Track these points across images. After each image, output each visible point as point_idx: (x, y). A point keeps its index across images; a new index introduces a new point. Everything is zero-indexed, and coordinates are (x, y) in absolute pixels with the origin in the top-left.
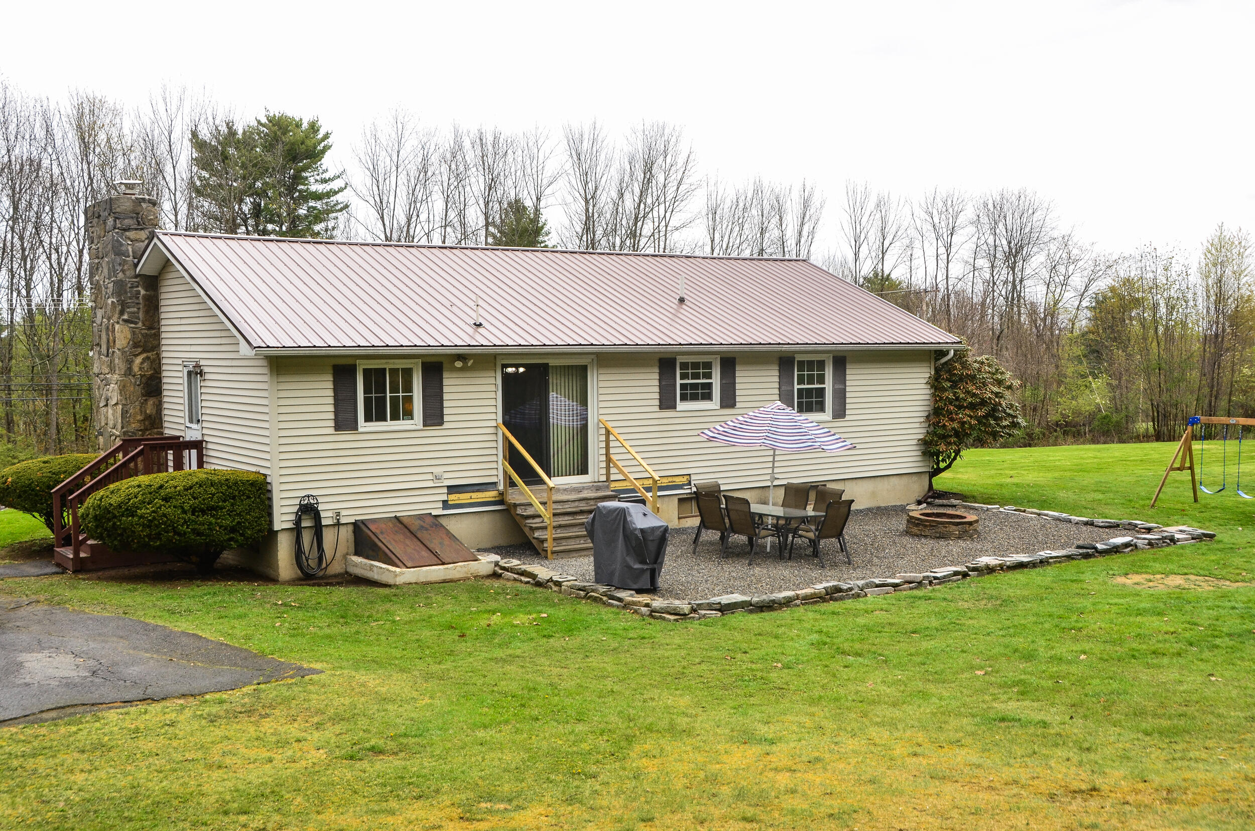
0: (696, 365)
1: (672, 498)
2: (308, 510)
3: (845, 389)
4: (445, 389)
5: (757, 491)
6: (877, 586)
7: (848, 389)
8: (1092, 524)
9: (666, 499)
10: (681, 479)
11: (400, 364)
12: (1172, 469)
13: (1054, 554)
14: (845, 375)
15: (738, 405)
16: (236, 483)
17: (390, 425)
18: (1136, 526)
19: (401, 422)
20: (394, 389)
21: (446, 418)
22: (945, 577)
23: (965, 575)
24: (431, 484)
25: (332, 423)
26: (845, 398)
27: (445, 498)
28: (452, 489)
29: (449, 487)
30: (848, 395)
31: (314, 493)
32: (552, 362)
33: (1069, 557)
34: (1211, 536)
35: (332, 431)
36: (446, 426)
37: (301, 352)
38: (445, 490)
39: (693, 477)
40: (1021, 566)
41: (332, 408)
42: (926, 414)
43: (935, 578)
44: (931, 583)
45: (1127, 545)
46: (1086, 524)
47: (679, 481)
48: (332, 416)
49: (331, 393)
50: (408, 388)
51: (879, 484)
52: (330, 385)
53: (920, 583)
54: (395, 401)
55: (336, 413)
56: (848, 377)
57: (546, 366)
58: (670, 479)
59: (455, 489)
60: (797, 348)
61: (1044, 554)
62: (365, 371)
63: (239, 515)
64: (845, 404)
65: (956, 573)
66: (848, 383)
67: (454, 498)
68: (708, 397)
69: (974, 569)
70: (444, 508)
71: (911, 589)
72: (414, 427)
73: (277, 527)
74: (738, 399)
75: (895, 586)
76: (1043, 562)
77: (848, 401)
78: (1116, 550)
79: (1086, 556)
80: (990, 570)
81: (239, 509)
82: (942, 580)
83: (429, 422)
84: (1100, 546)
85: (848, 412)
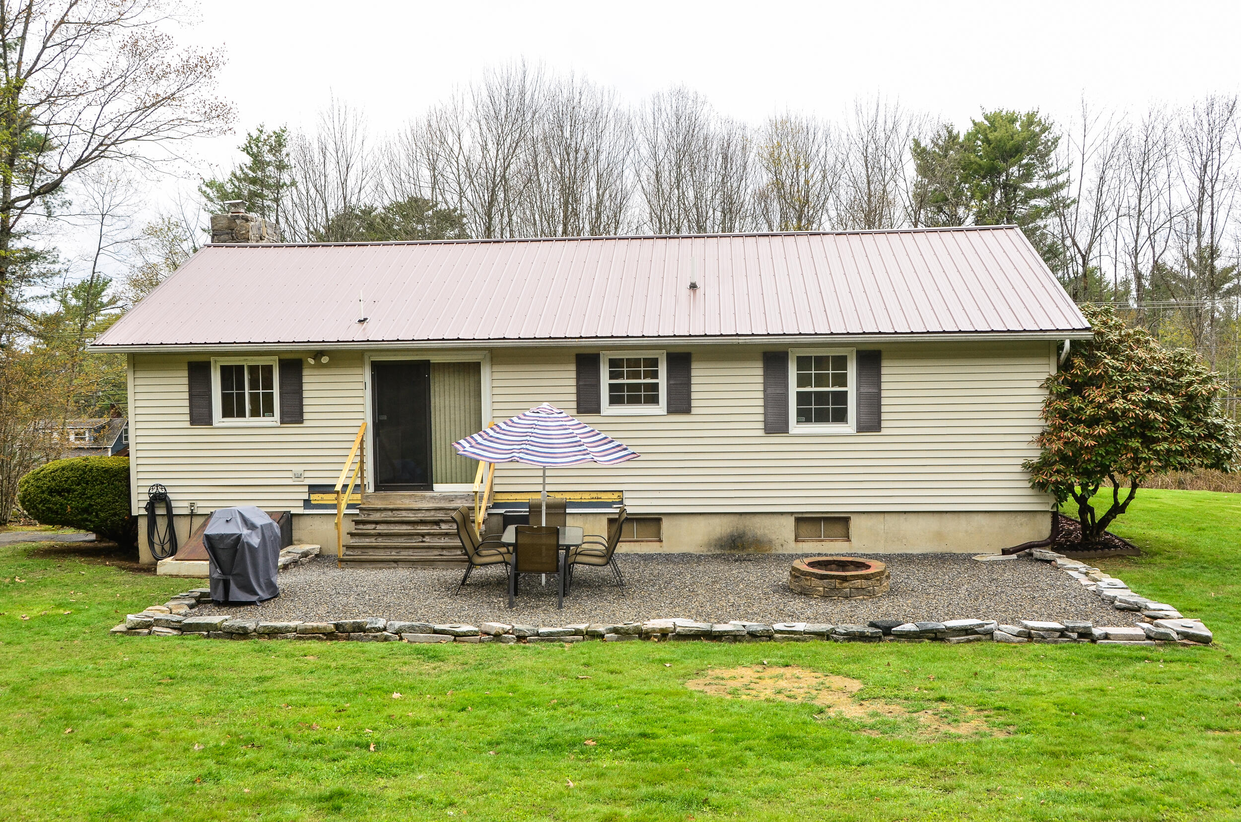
0: (636, 362)
1: (598, 517)
2: (159, 499)
3: (879, 393)
4: (305, 387)
5: (732, 518)
7: (884, 394)
9: (591, 518)
10: (610, 495)
11: (260, 361)
14: (879, 375)
15: (694, 411)
16: (91, 470)
17: (248, 421)
19: (261, 418)
20: (254, 385)
21: (306, 416)
24: (290, 482)
25: (187, 418)
26: (879, 405)
27: (306, 497)
28: (313, 489)
29: (310, 486)
30: (884, 401)
31: (163, 483)
32: (435, 359)
35: (188, 425)
36: (306, 424)
37: (152, 349)
38: (306, 489)
39: (626, 495)
41: (187, 403)
42: (1040, 430)
47: (605, 497)
48: (187, 410)
49: (186, 388)
50: (269, 385)
51: (949, 521)
52: (186, 381)
54: (254, 398)
55: (191, 407)
56: (884, 378)
57: (427, 363)
58: (594, 495)
59: (317, 489)
60: (788, 340)
62: (223, 368)
63: (90, 498)
64: (879, 413)
66: (884, 386)
67: (316, 498)
68: (653, 400)
70: (305, 507)
72: (274, 424)
73: (134, 513)
74: (694, 403)
77: (884, 409)
81: (89, 493)
83: (286, 419)
85: (883, 424)
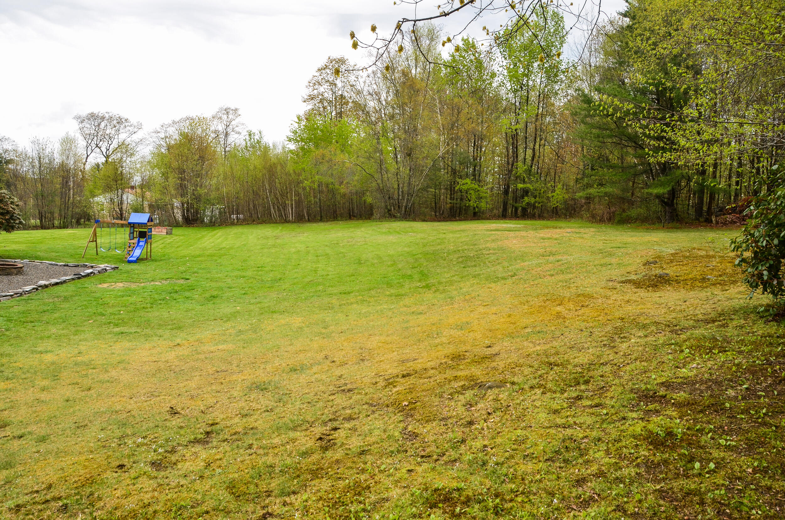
6: (4, 296)
8: (67, 266)
12: (90, 242)
13: (67, 278)
18: (86, 265)
22: (30, 290)
23: (37, 289)
33: (73, 279)
34: (117, 268)
40: (57, 284)
43: (27, 291)
44: (25, 294)
45: (91, 273)
46: (65, 266)
53: (21, 294)
61: (64, 278)
65: (34, 289)
69: (40, 286)
71: (18, 297)
75: (11, 296)
76: (65, 282)
78: (88, 275)
79: (79, 278)
80: (46, 286)
82: (29, 292)
84: (83, 274)
